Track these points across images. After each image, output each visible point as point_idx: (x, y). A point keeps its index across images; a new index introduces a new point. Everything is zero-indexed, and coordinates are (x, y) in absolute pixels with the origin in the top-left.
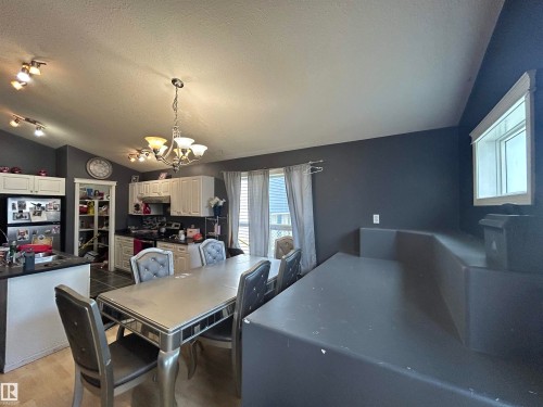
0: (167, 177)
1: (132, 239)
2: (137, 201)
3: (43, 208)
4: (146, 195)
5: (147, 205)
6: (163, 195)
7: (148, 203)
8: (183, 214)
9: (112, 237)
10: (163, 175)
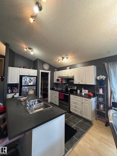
0: (70, 68)
1: (58, 92)
2: (57, 78)
3: (32, 80)
4: (61, 76)
5: (62, 79)
6: (69, 75)
7: (63, 78)
8: (81, 83)
9: (49, 91)
10: (68, 68)
